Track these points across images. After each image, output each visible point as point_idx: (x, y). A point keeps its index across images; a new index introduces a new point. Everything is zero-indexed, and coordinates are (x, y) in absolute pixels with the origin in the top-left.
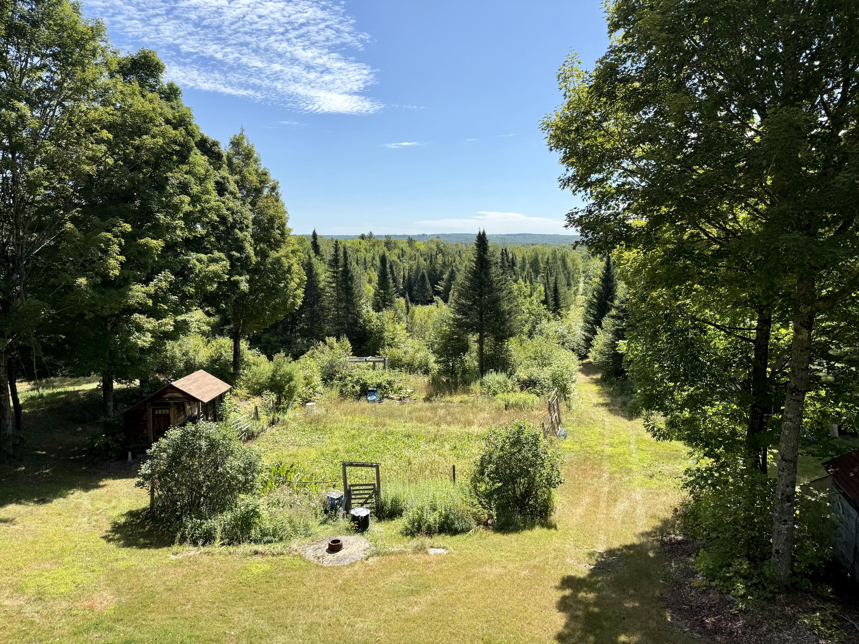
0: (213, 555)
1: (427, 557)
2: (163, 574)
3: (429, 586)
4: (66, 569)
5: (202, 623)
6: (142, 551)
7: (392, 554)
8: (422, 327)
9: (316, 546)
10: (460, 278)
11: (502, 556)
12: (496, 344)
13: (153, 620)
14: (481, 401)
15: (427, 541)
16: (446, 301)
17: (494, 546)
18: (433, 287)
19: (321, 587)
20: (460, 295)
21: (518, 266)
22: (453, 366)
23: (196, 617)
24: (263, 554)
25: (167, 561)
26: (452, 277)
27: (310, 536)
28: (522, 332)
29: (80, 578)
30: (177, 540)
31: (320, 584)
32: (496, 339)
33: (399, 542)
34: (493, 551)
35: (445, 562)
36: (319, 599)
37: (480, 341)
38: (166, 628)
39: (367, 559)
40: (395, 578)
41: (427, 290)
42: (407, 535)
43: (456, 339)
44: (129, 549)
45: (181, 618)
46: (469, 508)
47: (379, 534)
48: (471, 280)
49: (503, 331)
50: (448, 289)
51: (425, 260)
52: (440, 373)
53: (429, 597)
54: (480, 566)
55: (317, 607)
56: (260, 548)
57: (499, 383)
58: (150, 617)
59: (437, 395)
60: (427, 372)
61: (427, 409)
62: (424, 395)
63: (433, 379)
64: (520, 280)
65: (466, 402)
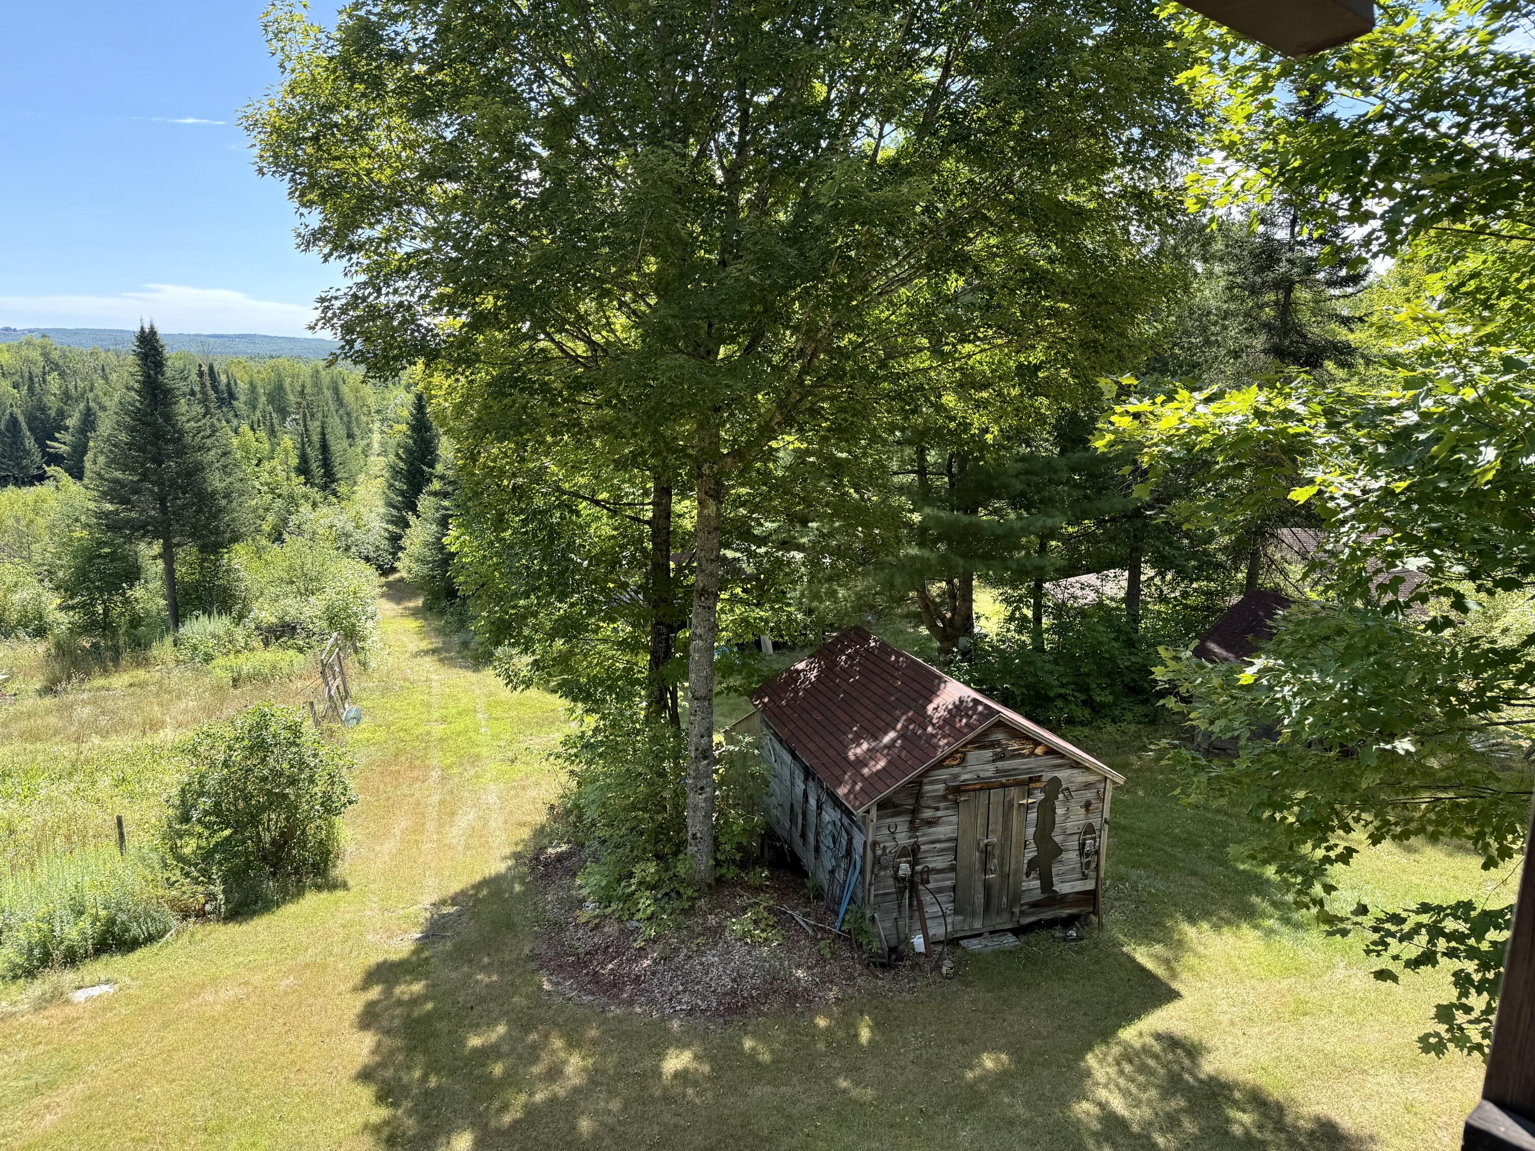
1: (67, 1010)
8: (21, 535)
10: (106, 425)
11: (238, 965)
12: (204, 560)
14: (178, 677)
15: (69, 977)
16: (77, 473)
17: (221, 951)
18: (43, 446)
20: (112, 462)
21: (243, 398)
22: (106, 611)
26: (88, 422)
28: (258, 531)
32: (203, 549)
34: (219, 960)
35: (111, 1010)
37: (168, 556)
41: (27, 452)
43: (106, 556)
46: (161, 892)
48: (132, 430)
49: (217, 532)
50: (80, 450)
51: (16, 386)
52: (76, 631)
53: (80, 1087)
54: (192, 995)
57: (214, 636)
59: (69, 678)
60: (40, 632)
61: (48, 712)
62: (38, 683)
63: (58, 645)
64: (245, 428)
65: (142, 685)
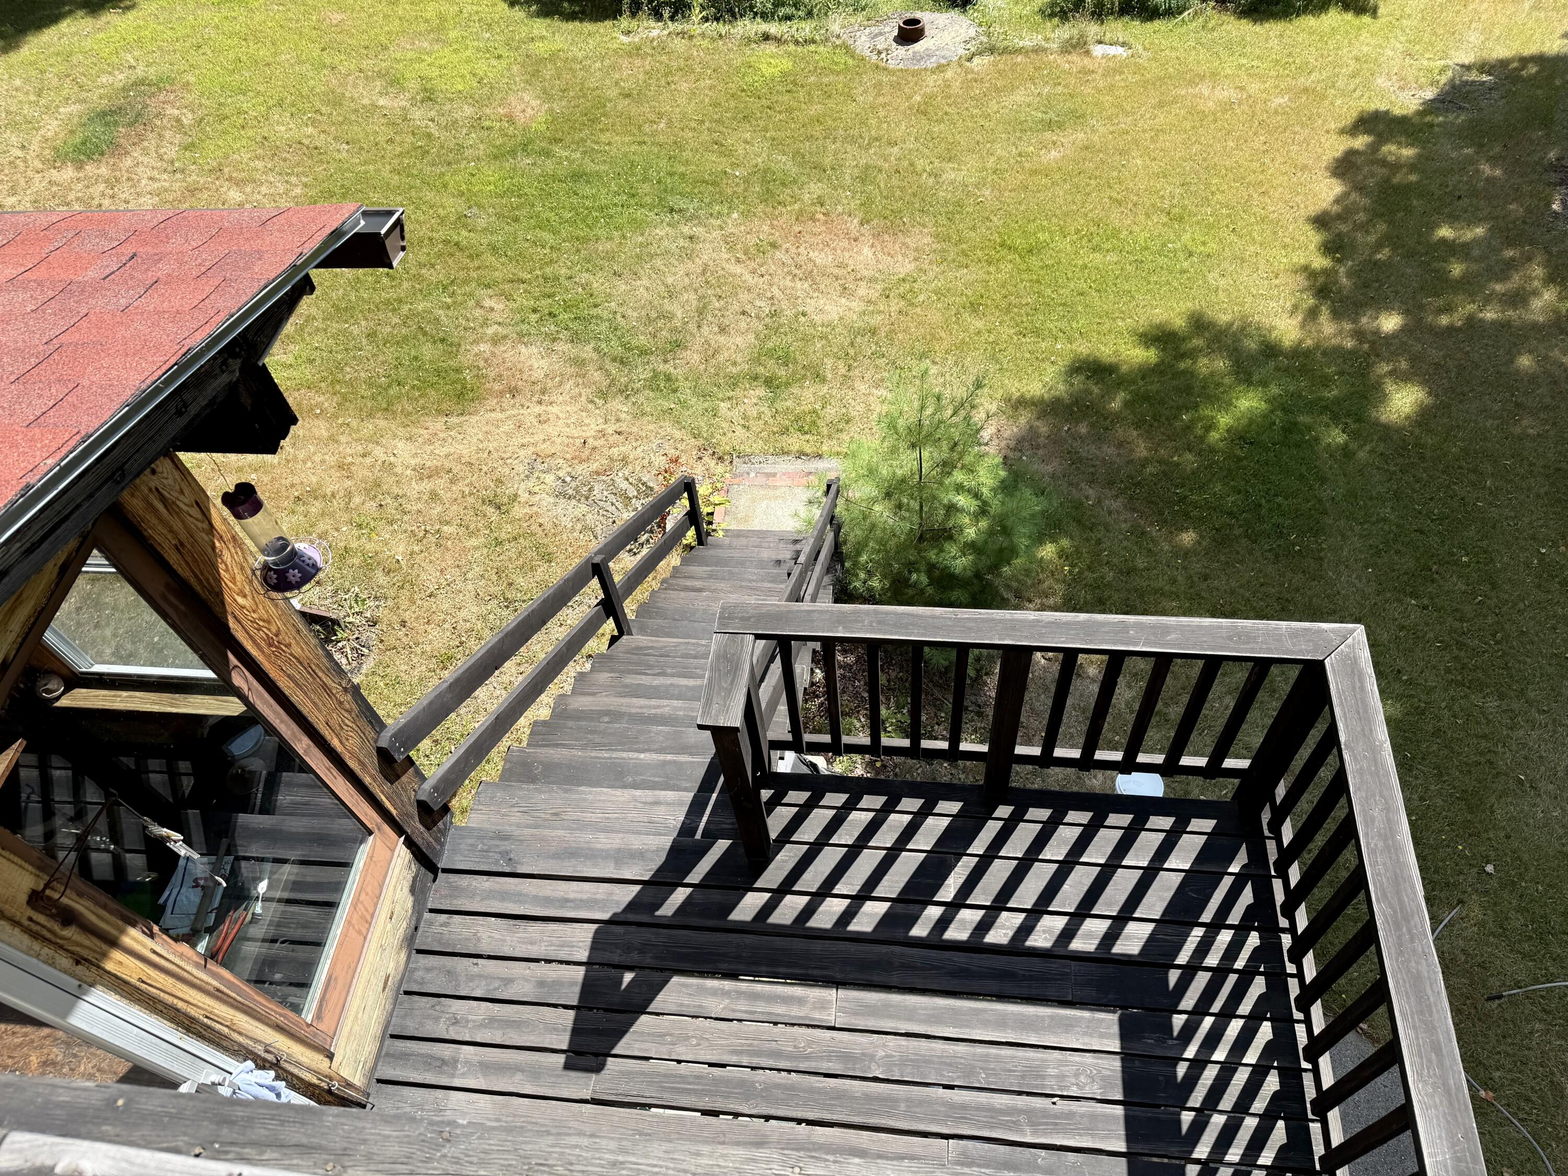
0: (691, 37)
1: (1086, 61)
2: (613, 67)
4: (456, 51)
5: (687, 154)
6: (571, 25)
7: (1018, 51)
9: (875, 30)
13: (609, 144)
15: (1093, 29)
17: (1229, 46)
19: (884, 105)
23: (675, 143)
24: (778, 40)
25: (615, 46)
27: (863, 9)
29: (481, 67)
30: (625, 7)
31: (881, 99)
33: (1035, 28)
35: (1122, 73)
36: (879, 128)
38: (632, 158)
39: (969, 60)
40: (1020, 96)
42: (1052, 15)
44: (548, 21)
45: (653, 144)
47: (996, 13)
53: (1081, 135)
54: (1191, 83)
55: (877, 139)
56: (773, 28)
58: (604, 138)
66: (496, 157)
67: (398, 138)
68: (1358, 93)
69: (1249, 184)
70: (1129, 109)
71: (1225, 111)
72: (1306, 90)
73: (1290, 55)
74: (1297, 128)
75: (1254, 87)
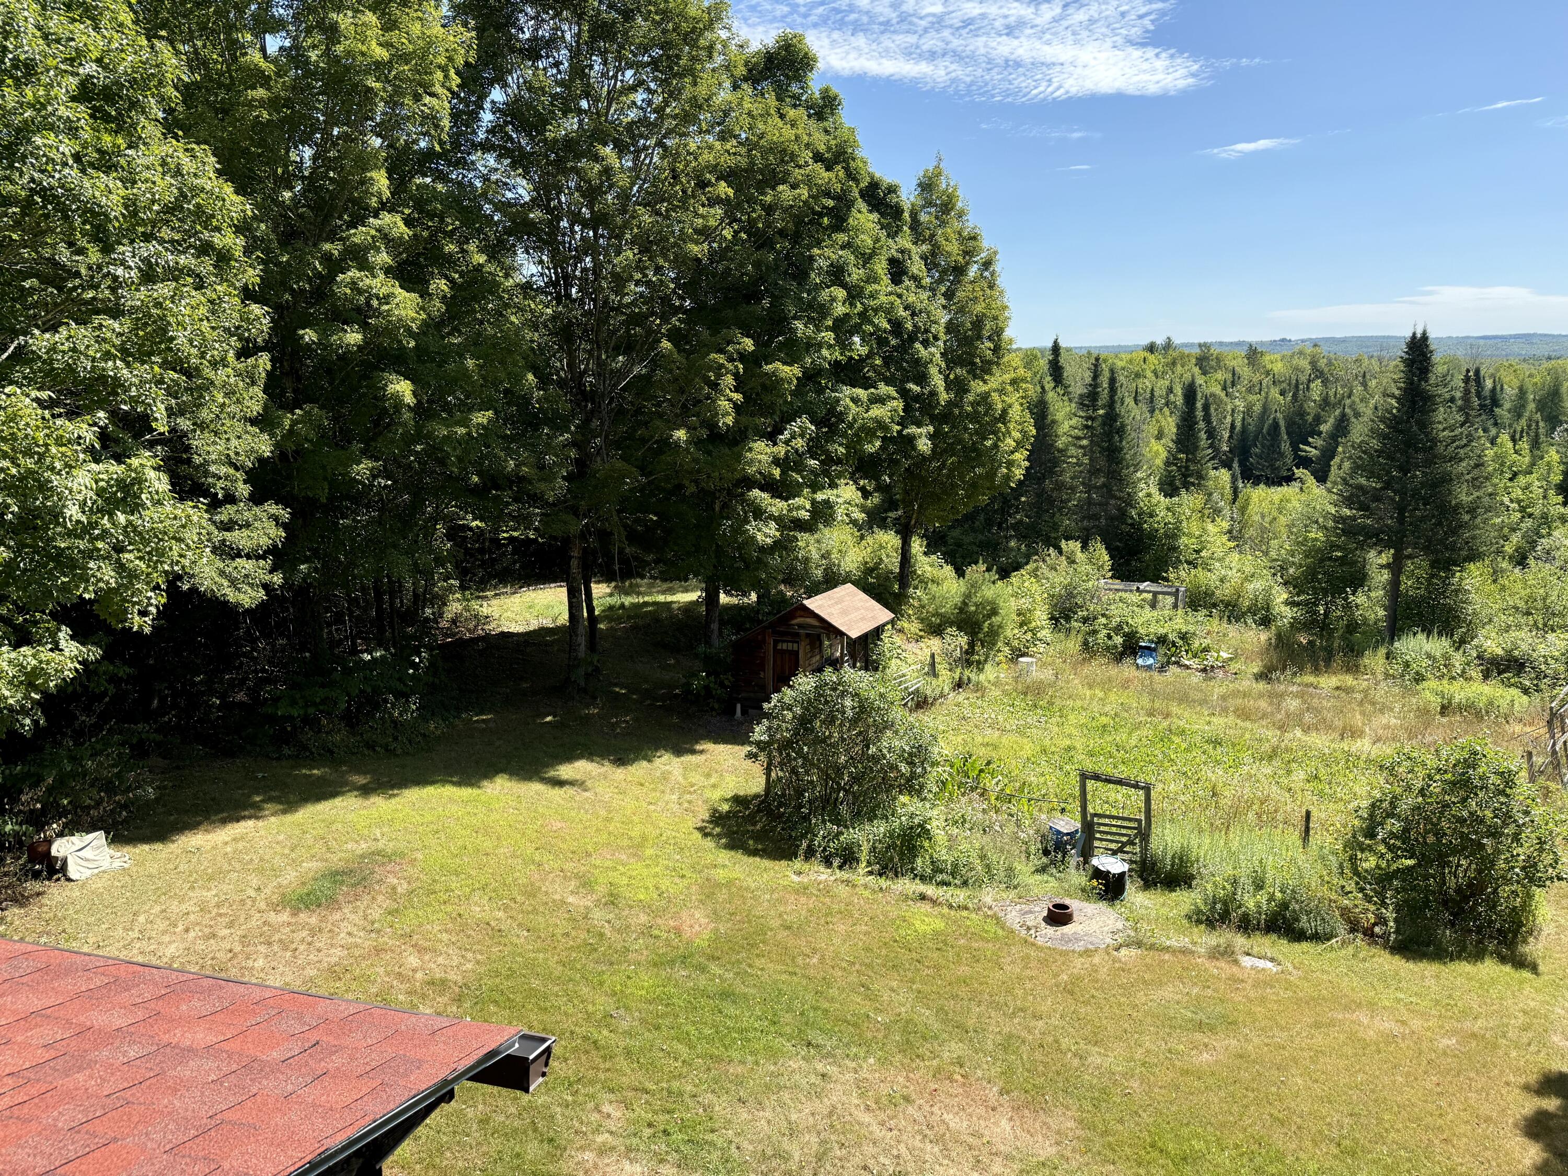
0: (854, 886)
1: (1235, 969)
2: (780, 901)
3: (1234, 1023)
4: (648, 866)
5: (833, 992)
6: (751, 860)
7: (1167, 949)
8: (1263, 530)
9: (1025, 908)
10: (1359, 431)
11: (1399, 1001)
12: (1432, 576)
13: (762, 969)
14: (1383, 691)
15: (1240, 941)
16: (1321, 478)
17: (1383, 978)
18: (1296, 449)
19: (1031, 978)
20: (1356, 468)
21: (1507, 405)
22: (1326, 614)
23: (824, 979)
24: (934, 902)
25: (786, 883)
26: (1342, 427)
27: (1015, 888)
28: (1499, 552)
29: (665, 884)
30: (801, 852)
31: (1028, 972)
32: (1434, 564)
33: (1180, 931)
34: (1380, 987)
35: (1272, 987)
36: (1024, 999)
37: (1396, 567)
38: (781, 986)
39: (1117, 949)
40: (1168, 992)
41: (1282, 455)
42: (1199, 922)
43: (1338, 558)
44: (733, 853)
45: (803, 976)
46: (1334, 896)
47: (1144, 911)
48: (1385, 436)
49: (1453, 548)
50: (1328, 454)
51: (1282, 393)
52: (1295, 625)
53: (1234, 1042)
54: (1346, 1008)
55: (1022, 1010)
56: (930, 890)
57: (1429, 656)
58: (758, 963)
59: (1284, 669)
60: (1266, 622)
61: (1261, 695)
62: (1256, 667)
63: (1279, 636)
64: (1504, 438)
65: (1348, 690)
66: (655, 965)
67: (573, 933)
68: (1533, 1048)
69: (1427, 1128)
70: (1283, 1023)
71: (1388, 1044)
72: (1474, 1035)
73: (1450, 997)
74: (1472, 1075)
75: (1416, 1024)
